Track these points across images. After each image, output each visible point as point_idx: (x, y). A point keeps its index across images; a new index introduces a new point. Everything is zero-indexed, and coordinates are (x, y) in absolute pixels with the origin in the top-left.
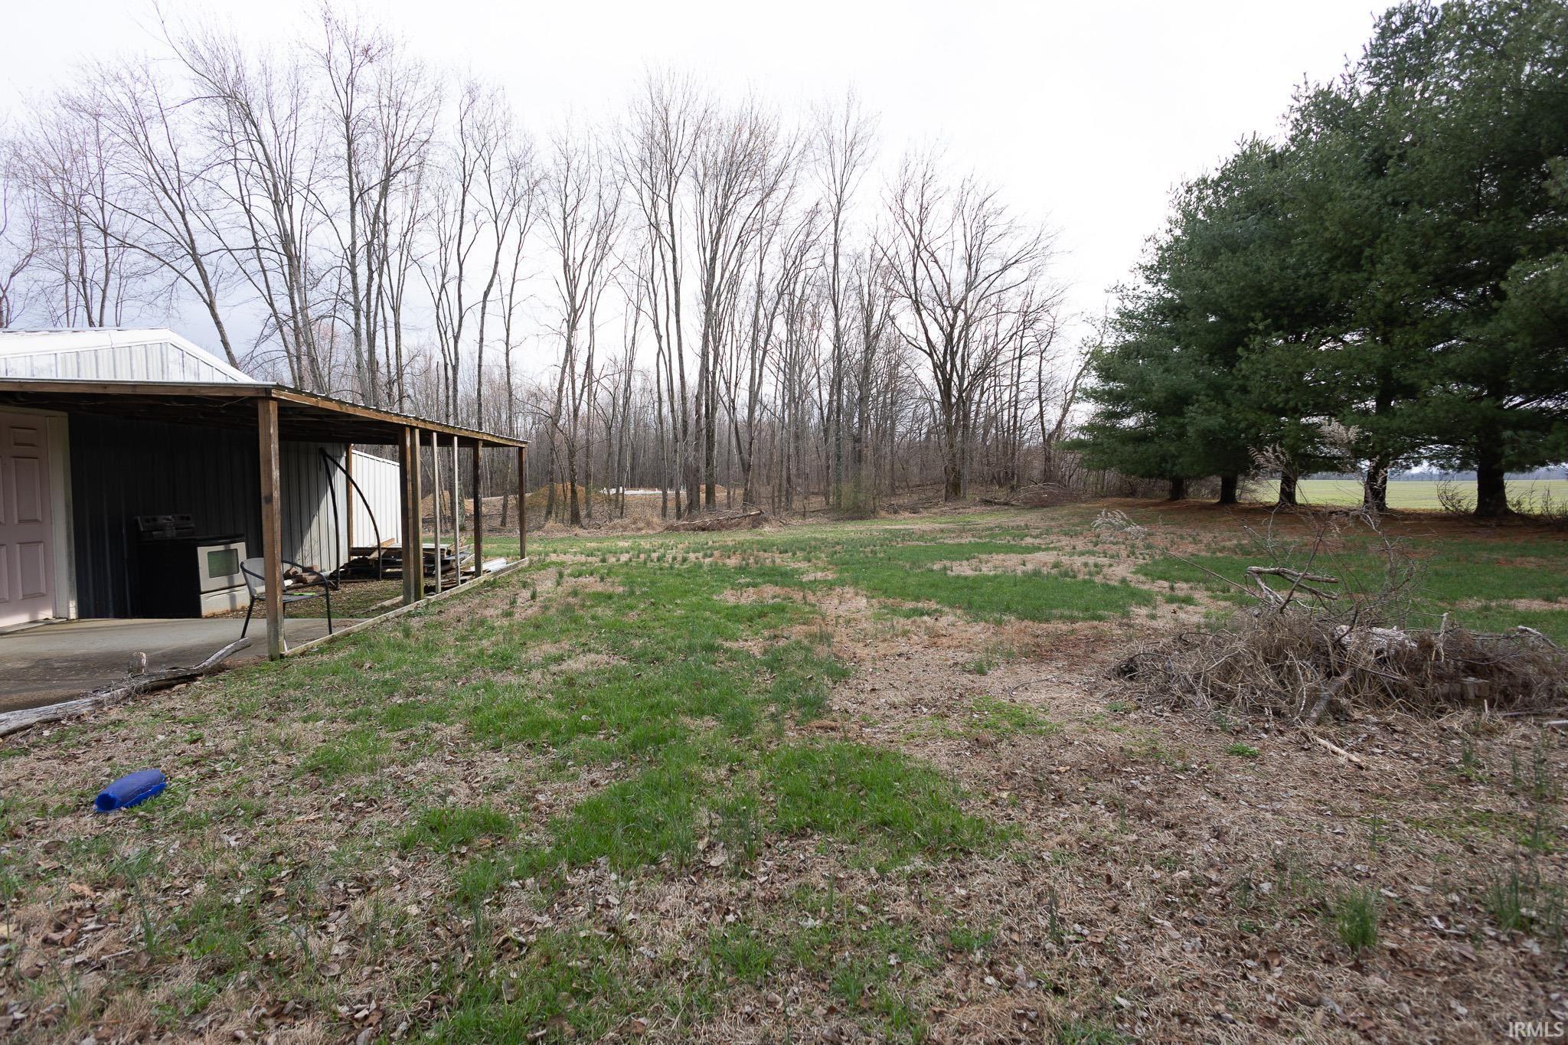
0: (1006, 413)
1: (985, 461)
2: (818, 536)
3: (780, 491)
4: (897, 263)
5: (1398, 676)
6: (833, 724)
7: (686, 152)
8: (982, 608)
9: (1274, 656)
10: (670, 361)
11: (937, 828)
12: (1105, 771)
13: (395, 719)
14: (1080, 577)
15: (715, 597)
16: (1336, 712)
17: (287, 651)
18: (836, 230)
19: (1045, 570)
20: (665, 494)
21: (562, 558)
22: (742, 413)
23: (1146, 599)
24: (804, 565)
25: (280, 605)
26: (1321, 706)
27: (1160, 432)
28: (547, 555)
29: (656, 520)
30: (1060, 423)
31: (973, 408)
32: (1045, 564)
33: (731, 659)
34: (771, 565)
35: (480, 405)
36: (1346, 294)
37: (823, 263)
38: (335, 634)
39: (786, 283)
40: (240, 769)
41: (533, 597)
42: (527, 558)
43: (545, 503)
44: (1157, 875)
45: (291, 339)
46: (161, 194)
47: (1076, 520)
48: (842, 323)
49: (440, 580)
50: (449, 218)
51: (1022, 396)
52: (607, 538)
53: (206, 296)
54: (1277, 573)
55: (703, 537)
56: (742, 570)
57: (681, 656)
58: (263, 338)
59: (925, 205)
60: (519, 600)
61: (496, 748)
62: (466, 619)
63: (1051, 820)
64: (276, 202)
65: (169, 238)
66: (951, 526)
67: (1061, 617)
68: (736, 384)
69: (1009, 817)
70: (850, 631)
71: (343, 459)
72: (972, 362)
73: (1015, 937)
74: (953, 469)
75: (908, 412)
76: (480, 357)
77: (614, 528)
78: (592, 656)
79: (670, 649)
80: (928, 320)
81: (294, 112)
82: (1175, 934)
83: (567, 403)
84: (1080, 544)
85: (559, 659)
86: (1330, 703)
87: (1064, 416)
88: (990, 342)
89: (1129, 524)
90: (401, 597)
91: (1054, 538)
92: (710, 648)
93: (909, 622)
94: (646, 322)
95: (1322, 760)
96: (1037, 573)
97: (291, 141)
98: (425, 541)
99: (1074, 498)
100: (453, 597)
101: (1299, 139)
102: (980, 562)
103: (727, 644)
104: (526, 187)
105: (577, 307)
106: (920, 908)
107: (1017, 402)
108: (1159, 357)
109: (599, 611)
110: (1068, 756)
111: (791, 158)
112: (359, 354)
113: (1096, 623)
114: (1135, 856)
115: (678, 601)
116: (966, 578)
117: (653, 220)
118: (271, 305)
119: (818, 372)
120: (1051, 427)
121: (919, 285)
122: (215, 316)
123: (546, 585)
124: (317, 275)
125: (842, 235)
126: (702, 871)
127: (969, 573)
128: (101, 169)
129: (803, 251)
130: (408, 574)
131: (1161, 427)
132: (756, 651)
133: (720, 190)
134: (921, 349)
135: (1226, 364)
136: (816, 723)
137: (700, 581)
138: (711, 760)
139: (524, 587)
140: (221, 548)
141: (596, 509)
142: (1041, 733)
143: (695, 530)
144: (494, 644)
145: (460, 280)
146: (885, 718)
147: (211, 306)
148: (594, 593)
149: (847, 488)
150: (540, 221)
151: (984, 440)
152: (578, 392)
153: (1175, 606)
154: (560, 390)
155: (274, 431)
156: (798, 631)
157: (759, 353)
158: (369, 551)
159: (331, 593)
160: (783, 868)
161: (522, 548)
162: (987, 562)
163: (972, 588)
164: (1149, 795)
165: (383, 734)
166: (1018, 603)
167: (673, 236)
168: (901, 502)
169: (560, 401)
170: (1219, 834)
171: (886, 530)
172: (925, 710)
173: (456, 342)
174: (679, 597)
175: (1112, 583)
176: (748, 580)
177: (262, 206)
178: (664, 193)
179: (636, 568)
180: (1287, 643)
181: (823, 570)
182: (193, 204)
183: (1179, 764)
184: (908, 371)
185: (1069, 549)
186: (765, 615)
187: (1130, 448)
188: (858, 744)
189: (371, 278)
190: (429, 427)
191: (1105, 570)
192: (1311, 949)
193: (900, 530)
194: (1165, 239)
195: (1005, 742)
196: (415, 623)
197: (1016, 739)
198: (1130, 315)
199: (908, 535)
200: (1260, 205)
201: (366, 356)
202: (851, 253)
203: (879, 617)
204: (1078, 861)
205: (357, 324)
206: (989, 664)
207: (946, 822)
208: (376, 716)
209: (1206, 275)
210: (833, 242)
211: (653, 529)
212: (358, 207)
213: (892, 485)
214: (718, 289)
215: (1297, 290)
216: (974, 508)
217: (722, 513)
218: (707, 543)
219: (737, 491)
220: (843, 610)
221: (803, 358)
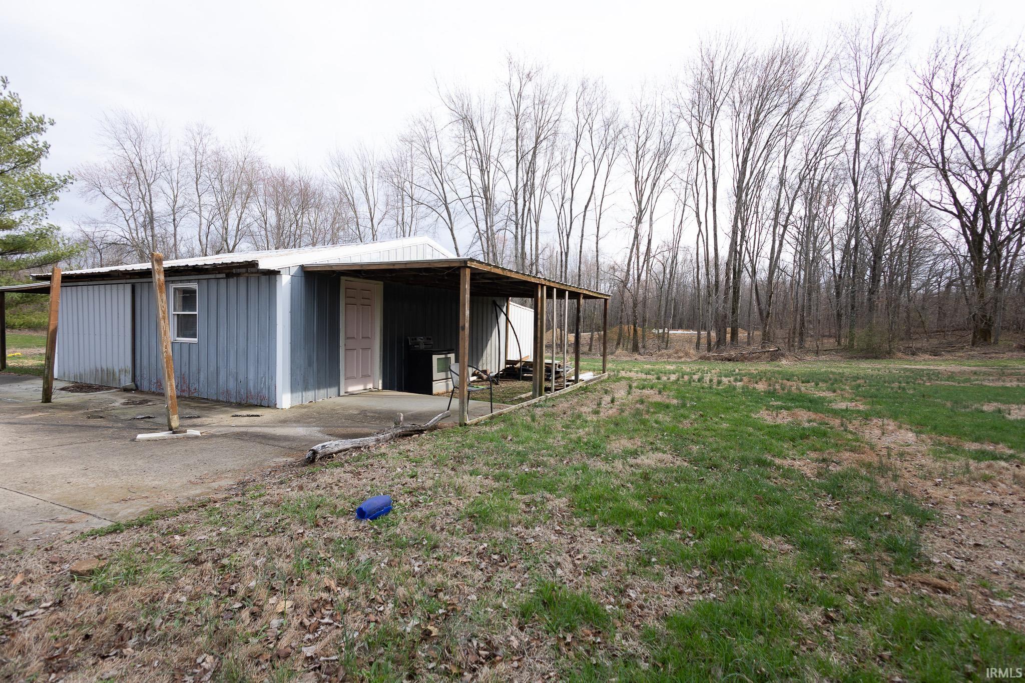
2: (834, 370)
3: (794, 333)
4: (923, 139)
6: (942, 583)
7: (726, 89)
10: (707, 239)
13: (523, 485)
15: (754, 416)
17: (468, 422)
18: (859, 121)
20: (699, 334)
21: (629, 374)
22: (762, 275)
24: (829, 395)
25: (466, 393)
28: (618, 371)
29: (692, 351)
33: (785, 477)
34: (798, 392)
35: (580, 276)
37: (844, 149)
38: (493, 413)
39: (807, 171)
40: (432, 503)
41: (613, 401)
42: (606, 373)
43: (616, 337)
45: (485, 245)
46: (434, 175)
48: (860, 196)
49: (554, 384)
50: (567, 164)
52: (657, 363)
53: (450, 225)
55: (730, 366)
56: (771, 394)
57: (736, 466)
58: (473, 244)
59: (957, 82)
60: (603, 403)
61: (592, 527)
62: (569, 413)
64: (481, 170)
65: (436, 197)
66: (985, 369)
68: (758, 254)
71: (505, 307)
74: (983, 317)
75: (925, 268)
76: (581, 246)
77: (662, 356)
78: (660, 455)
79: (725, 458)
81: (493, 119)
83: (633, 272)
85: (635, 454)
90: (531, 393)
92: (762, 463)
93: (984, 465)
94: (690, 214)
97: (491, 136)
98: (546, 358)
100: (561, 396)
103: (778, 461)
104: (613, 136)
105: (643, 208)
109: (660, 417)
111: (818, 71)
112: (516, 249)
115: (723, 416)
117: (699, 141)
118: (477, 226)
119: (831, 239)
121: (946, 154)
122: (453, 235)
123: (621, 393)
124: (498, 206)
125: (864, 124)
128: (412, 168)
129: (823, 145)
130: (536, 380)
132: (808, 472)
133: (753, 108)
134: (946, 210)
136: (917, 576)
137: (738, 400)
138: (800, 596)
139: (606, 393)
140: (443, 356)
141: (650, 343)
143: (722, 360)
144: (588, 434)
145: (572, 200)
147: (451, 230)
148: (655, 403)
149: (860, 332)
150: (622, 155)
152: (641, 264)
154: (629, 264)
155: (467, 286)
156: (847, 458)
157: (780, 230)
158: (515, 362)
159: (494, 386)
161: (604, 366)
165: (516, 496)
167: (713, 150)
168: (919, 345)
169: (628, 271)
171: (907, 370)
173: (568, 238)
174: (723, 413)
176: (779, 403)
177: (476, 173)
178: (708, 123)
179: (684, 386)
181: (851, 400)
182: (447, 178)
186: (807, 437)
189: (525, 205)
190: (552, 285)
193: (923, 370)
196: (538, 412)
199: (937, 375)
201: (520, 250)
203: (938, 455)
205: (517, 232)
208: (512, 479)
210: (855, 131)
211: (690, 357)
212: (520, 165)
213: (908, 330)
214: (748, 182)
216: (1006, 354)
217: (744, 349)
218: (735, 371)
219: (756, 333)
220: (887, 441)
221: (818, 229)
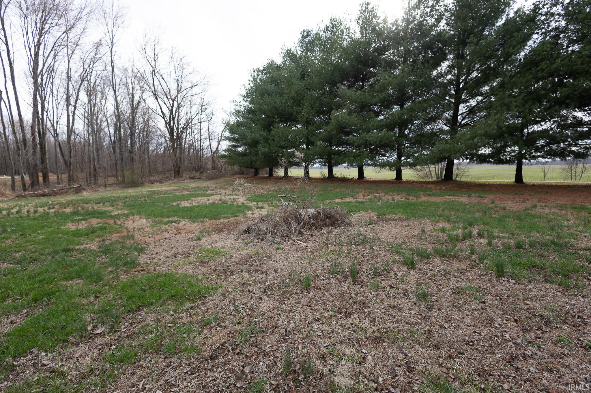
0: (197, 143)
1: (190, 162)
2: (114, 195)
3: (90, 175)
4: (145, 76)
5: (313, 221)
6: (142, 269)
8: (195, 217)
9: (286, 220)
10: (10, 106)
11: (193, 292)
12: (244, 262)
14: (229, 203)
15: (62, 227)
16: (301, 233)
18: (112, 55)
19: (216, 202)
20: (13, 178)
22: (63, 137)
23: (250, 209)
24: (111, 208)
26: (297, 232)
27: (250, 153)
29: (8, 192)
30: (217, 148)
31: (183, 141)
32: (216, 200)
33: (81, 253)
34: (92, 210)
36: (298, 113)
37: (105, 69)
39: (85, 75)
44: (262, 286)
47: (225, 183)
51: (202, 137)
54: (285, 196)
55: (44, 200)
56: (75, 213)
57: (50, 256)
59: (156, 54)
63: (230, 280)
66: (178, 188)
67: (224, 217)
68: (57, 122)
69: (217, 283)
70: (141, 233)
72: (181, 122)
73: (224, 315)
74: (177, 165)
75: (154, 141)
79: (42, 254)
80: (161, 103)
82: (267, 299)
84: (227, 192)
86: (300, 231)
87: (218, 146)
88: (189, 115)
89: (245, 183)
91: (218, 190)
92: (67, 250)
93: (167, 226)
95: (298, 246)
96: (214, 203)
99: (223, 175)
101: (284, 62)
102: (192, 201)
103: (77, 247)
106: (192, 317)
107: (201, 139)
108: (249, 127)
110: (233, 260)
111: (83, 14)
113: (236, 218)
114: (255, 283)
115: (39, 232)
116: (187, 207)
119: (107, 120)
120: (214, 149)
121: (156, 87)
126: (92, 336)
127: (188, 205)
129: (94, 61)
131: (251, 151)
132: (94, 248)
134: (158, 114)
135: (268, 131)
136: (134, 270)
137: (50, 221)
138: (84, 295)
142: (223, 255)
143: (38, 196)
146: (164, 262)
149: (127, 173)
151: (188, 153)
153: (259, 210)
156: (115, 236)
157: (71, 108)
160: (132, 324)
162: (195, 201)
163: (191, 211)
164: (257, 266)
166: (209, 214)
168: (154, 179)
170: (276, 271)
171: (149, 191)
172: (180, 256)
174: (39, 230)
175: (239, 204)
176: (80, 218)
180: (288, 216)
181: (121, 210)
183: (264, 255)
184: (154, 124)
185: (224, 194)
186: (95, 232)
187: (241, 158)
188: (155, 274)
191: (237, 200)
192: (298, 292)
193: (156, 191)
194: (248, 87)
195: (212, 260)
197: (215, 259)
198: (239, 111)
199: (161, 192)
200: (274, 81)
202: (121, 68)
203: (153, 226)
204: (240, 289)
206: (202, 236)
207: (196, 289)
209: (261, 102)
210: (110, 60)
211: (7, 197)
213: (150, 171)
214: (42, 71)
215: (285, 110)
216: (186, 181)
217: (55, 187)
218: (48, 202)
219: (63, 176)
220: (135, 225)
221: (98, 112)
